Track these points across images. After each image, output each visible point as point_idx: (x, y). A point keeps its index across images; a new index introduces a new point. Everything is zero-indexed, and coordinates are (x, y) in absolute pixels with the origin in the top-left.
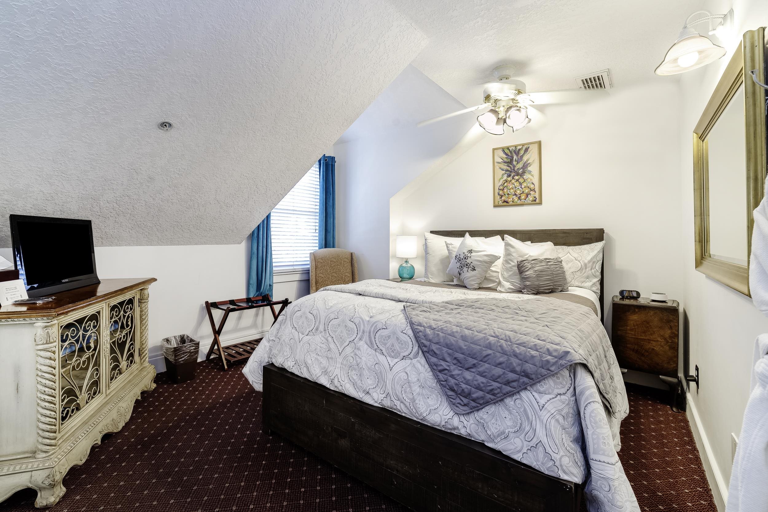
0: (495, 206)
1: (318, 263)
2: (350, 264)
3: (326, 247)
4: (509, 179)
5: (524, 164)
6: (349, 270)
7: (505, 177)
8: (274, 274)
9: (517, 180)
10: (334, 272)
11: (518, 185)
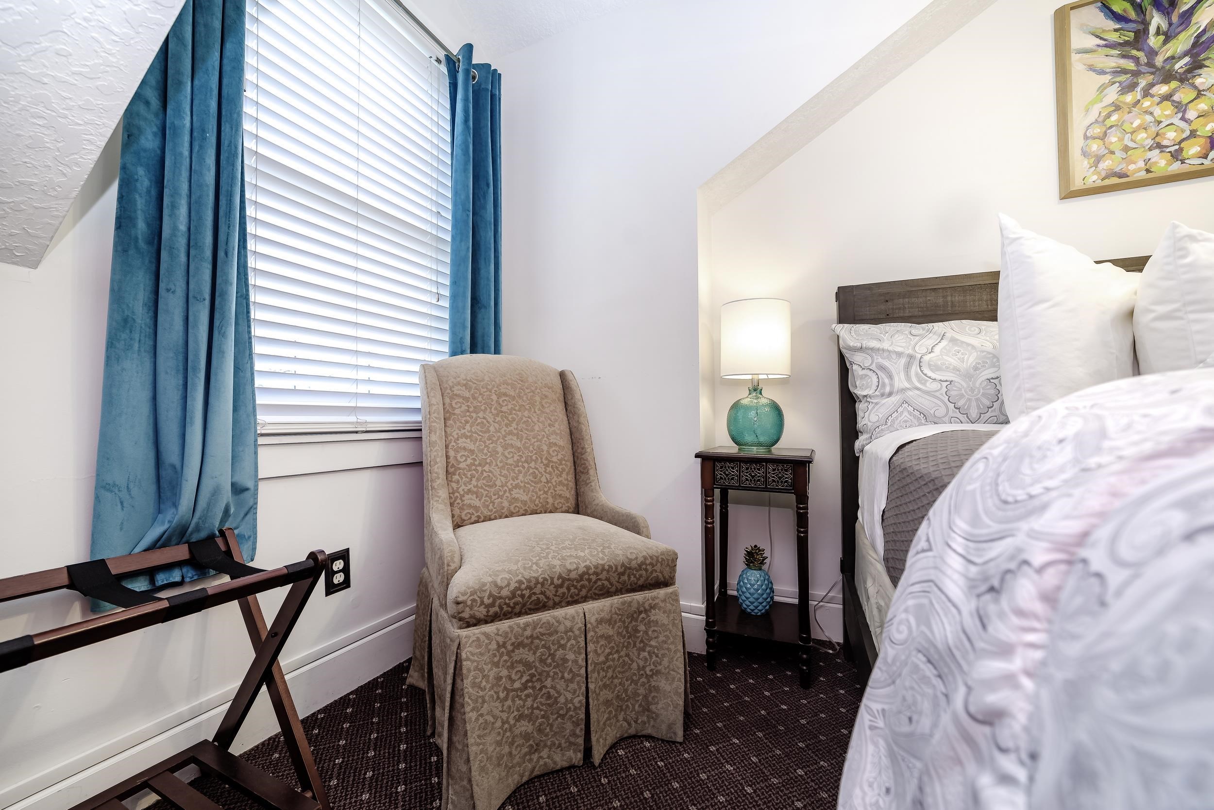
0: (1069, 194)
1: (451, 398)
2: (560, 407)
3: (473, 350)
4: (1129, 98)
5: (1199, 36)
6: (561, 425)
7: (1112, 94)
8: (261, 441)
9: (1167, 97)
10: (511, 433)
11: (1167, 112)
